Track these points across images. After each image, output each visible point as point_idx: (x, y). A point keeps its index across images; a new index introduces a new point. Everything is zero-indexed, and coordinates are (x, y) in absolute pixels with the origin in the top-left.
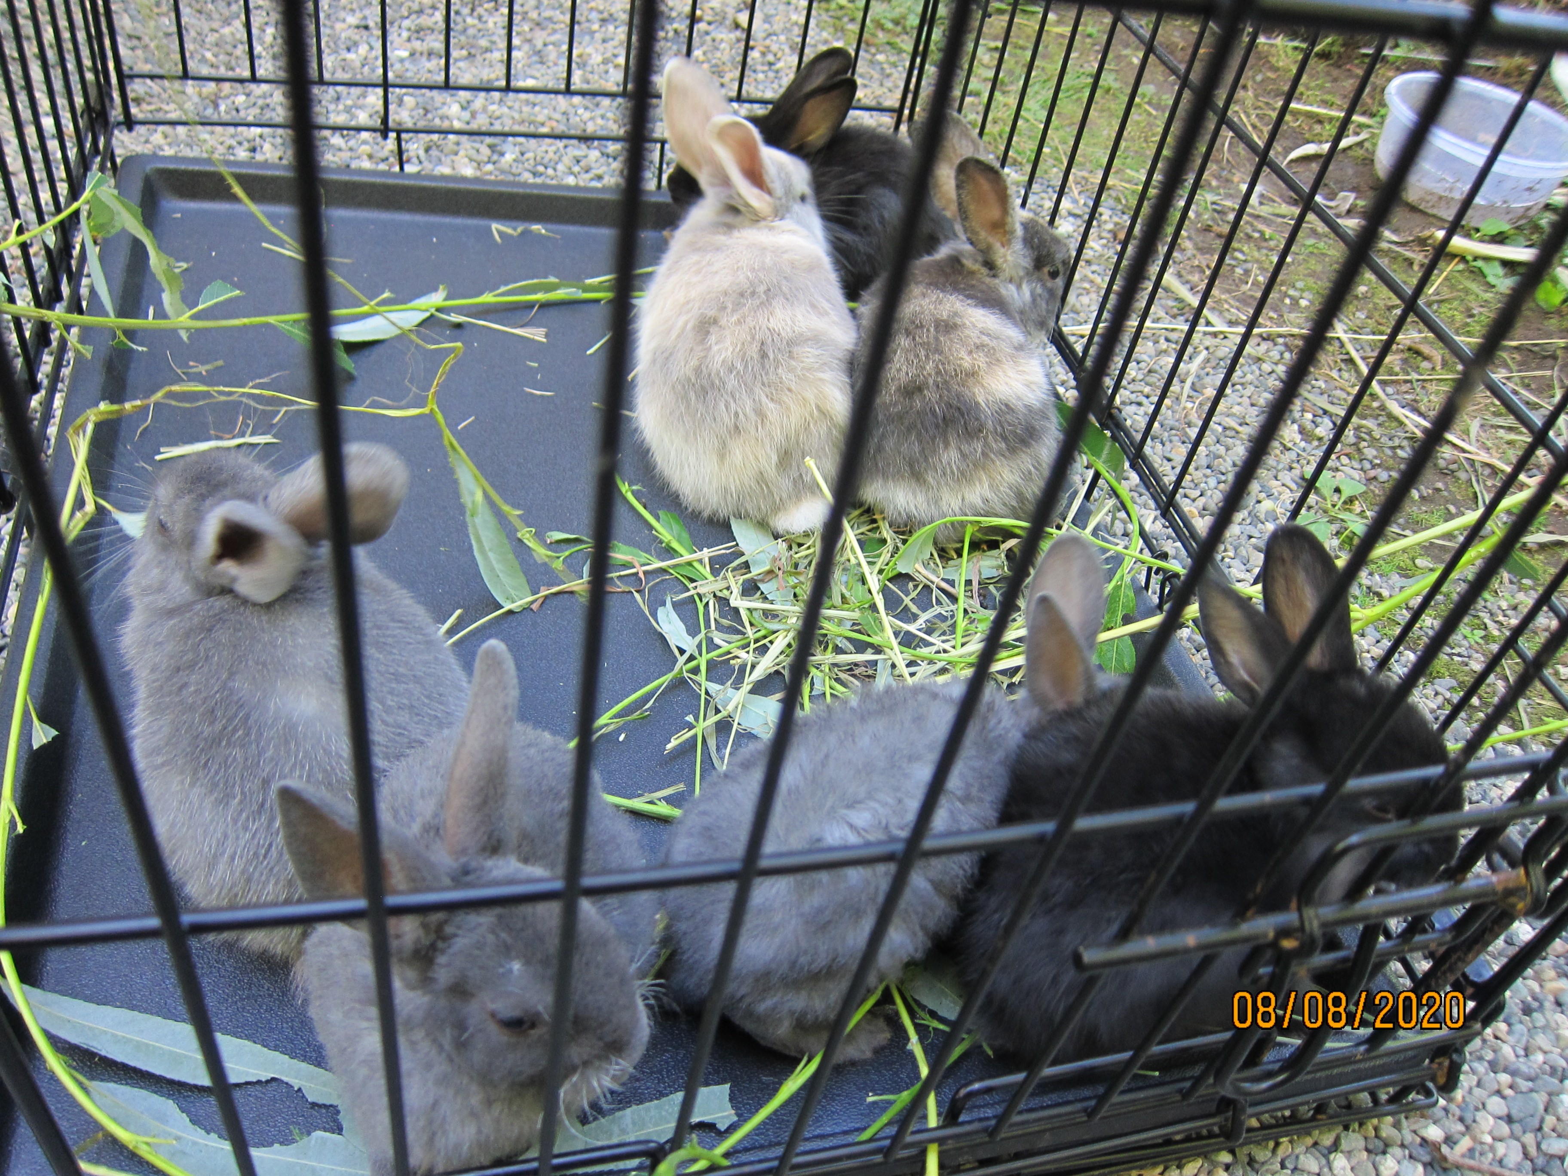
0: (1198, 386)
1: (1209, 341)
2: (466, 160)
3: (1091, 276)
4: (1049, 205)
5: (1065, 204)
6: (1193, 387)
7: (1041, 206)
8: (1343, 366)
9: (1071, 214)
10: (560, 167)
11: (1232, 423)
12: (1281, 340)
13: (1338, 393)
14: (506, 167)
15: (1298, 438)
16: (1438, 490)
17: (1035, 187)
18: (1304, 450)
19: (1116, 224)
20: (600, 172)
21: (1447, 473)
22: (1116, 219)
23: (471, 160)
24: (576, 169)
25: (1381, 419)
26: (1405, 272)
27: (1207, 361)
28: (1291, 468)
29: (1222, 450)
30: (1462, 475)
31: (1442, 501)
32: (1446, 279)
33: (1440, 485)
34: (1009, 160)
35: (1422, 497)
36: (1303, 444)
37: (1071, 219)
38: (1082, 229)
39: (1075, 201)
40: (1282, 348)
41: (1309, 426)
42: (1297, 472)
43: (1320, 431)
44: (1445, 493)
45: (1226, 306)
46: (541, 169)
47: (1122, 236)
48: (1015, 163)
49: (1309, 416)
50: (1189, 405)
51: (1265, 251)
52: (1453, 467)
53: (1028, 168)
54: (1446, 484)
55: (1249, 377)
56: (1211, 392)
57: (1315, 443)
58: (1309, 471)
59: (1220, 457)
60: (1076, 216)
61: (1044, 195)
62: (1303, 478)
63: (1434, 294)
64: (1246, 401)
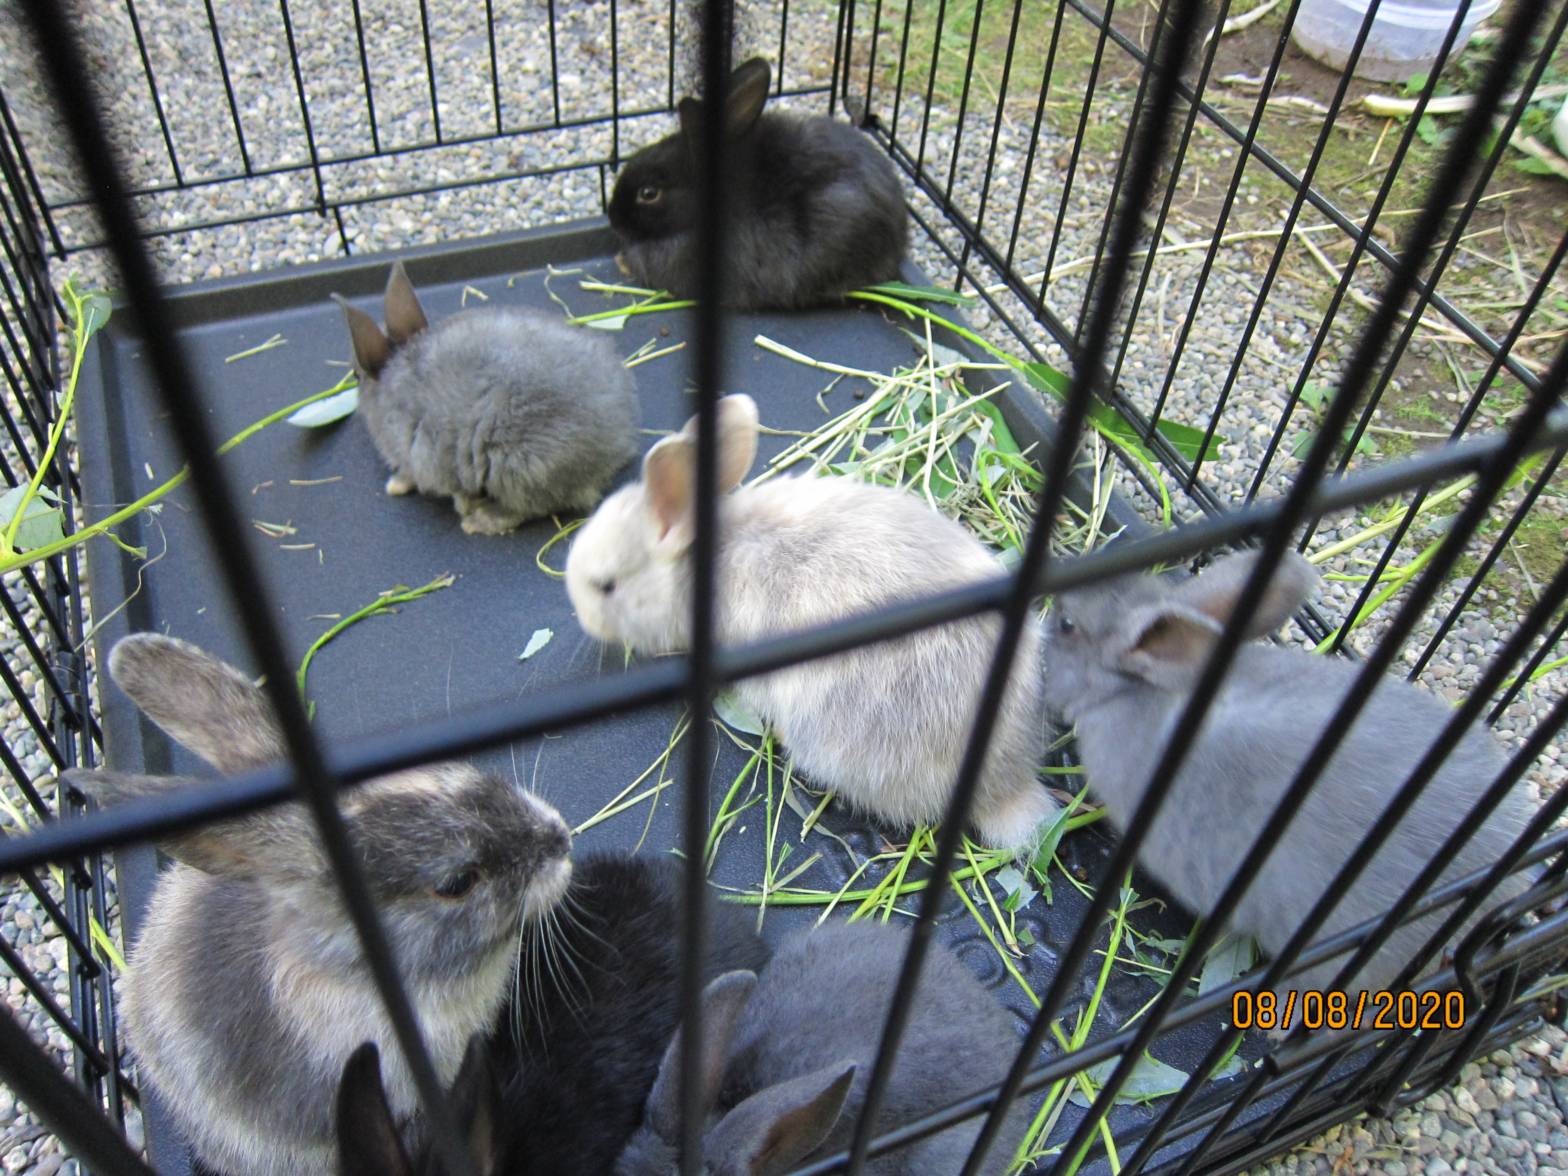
0: (1171, 314)
1: (1170, 260)
2: (402, 212)
3: (1043, 213)
4: (986, 142)
5: (1002, 138)
6: (1167, 318)
7: (978, 145)
8: (1303, 261)
9: (1008, 147)
10: (498, 201)
11: (1209, 348)
12: (1238, 246)
13: (1304, 292)
14: (444, 213)
15: (1276, 349)
16: (1417, 377)
17: (967, 124)
18: (1284, 361)
19: (1055, 150)
20: (537, 198)
21: (1423, 357)
22: (1054, 144)
23: (407, 211)
24: (514, 200)
25: (1350, 311)
26: (1342, 144)
27: (1172, 283)
28: (1275, 384)
29: (1207, 378)
30: (1437, 357)
31: (1423, 388)
32: (1383, 145)
33: (1418, 372)
34: (934, 99)
35: (1404, 388)
36: (1282, 356)
37: (1010, 153)
38: (1024, 163)
39: (1010, 132)
40: (1242, 255)
41: (1283, 334)
42: (1282, 387)
43: (1295, 338)
44: (1425, 379)
45: (1179, 219)
46: (479, 207)
47: (1064, 162)
48: (942, 101)
49: (1282, 324)
50: (1167, 337)
51: (1204, 150)
52: (1427, 349)
53: (957, 105)
54: (1423, 368)
55: (1217, 293)
56: (1182, 318)
57: (1293, 351)
58: (1293, 382)
59: (1206, 387)
60: (1014, 149)
61: (978, 132)
62: (1288, 392)
63: (1374, 165)
64: (1218, 319)
